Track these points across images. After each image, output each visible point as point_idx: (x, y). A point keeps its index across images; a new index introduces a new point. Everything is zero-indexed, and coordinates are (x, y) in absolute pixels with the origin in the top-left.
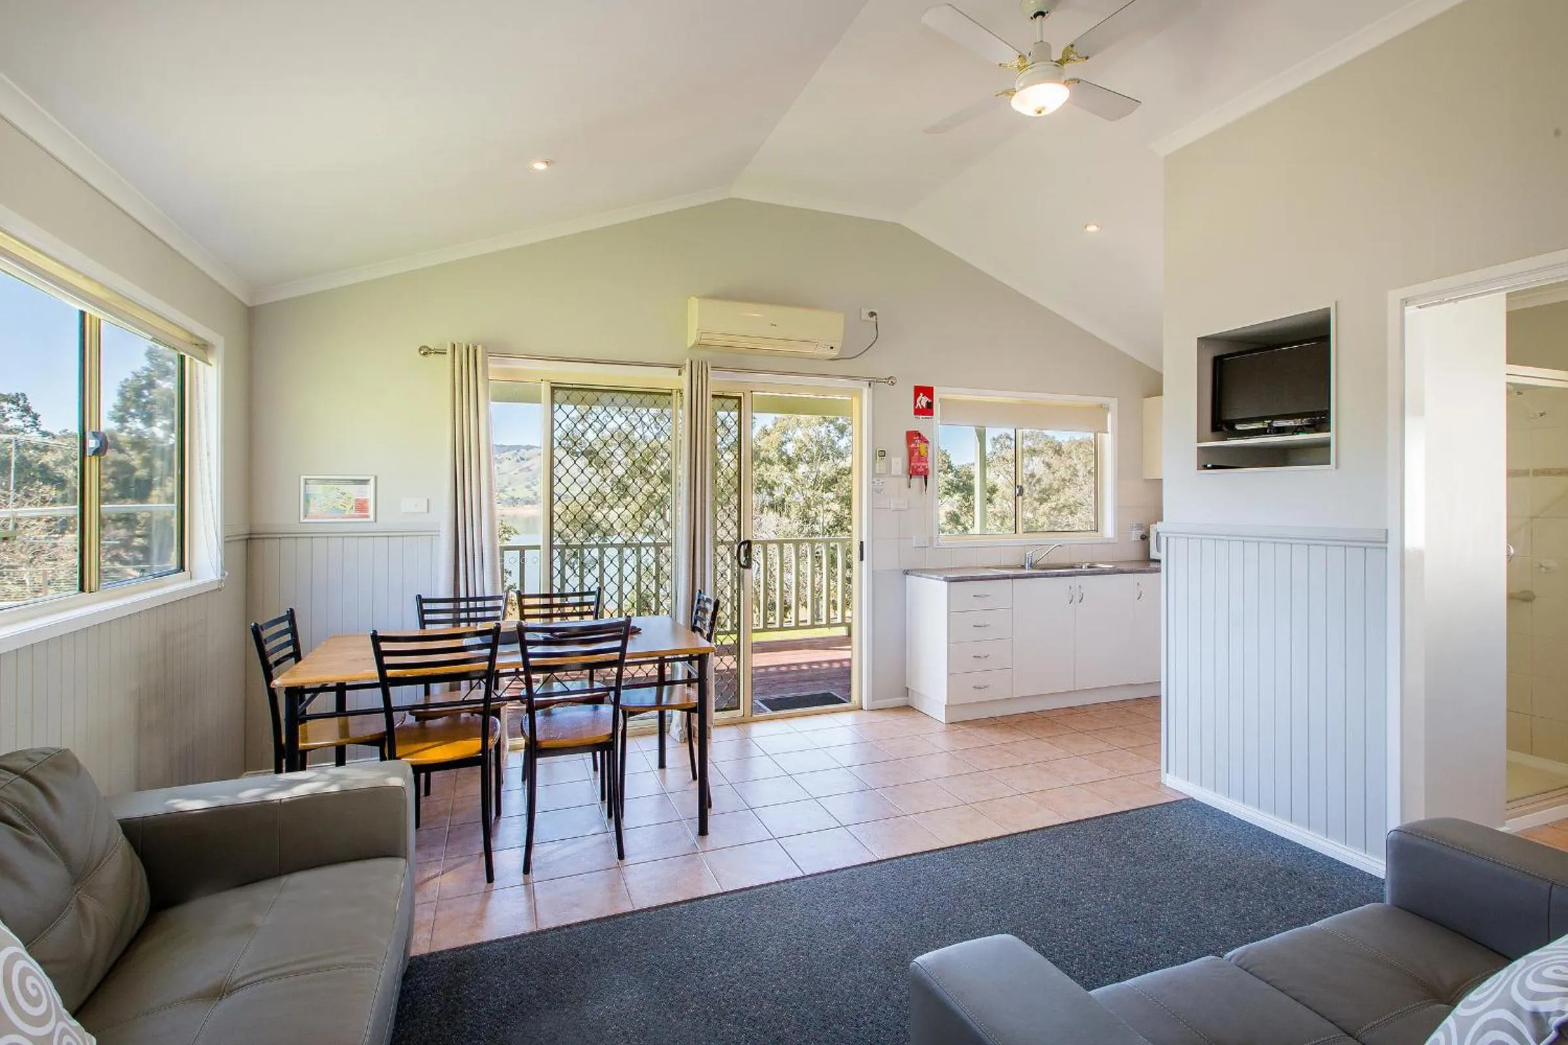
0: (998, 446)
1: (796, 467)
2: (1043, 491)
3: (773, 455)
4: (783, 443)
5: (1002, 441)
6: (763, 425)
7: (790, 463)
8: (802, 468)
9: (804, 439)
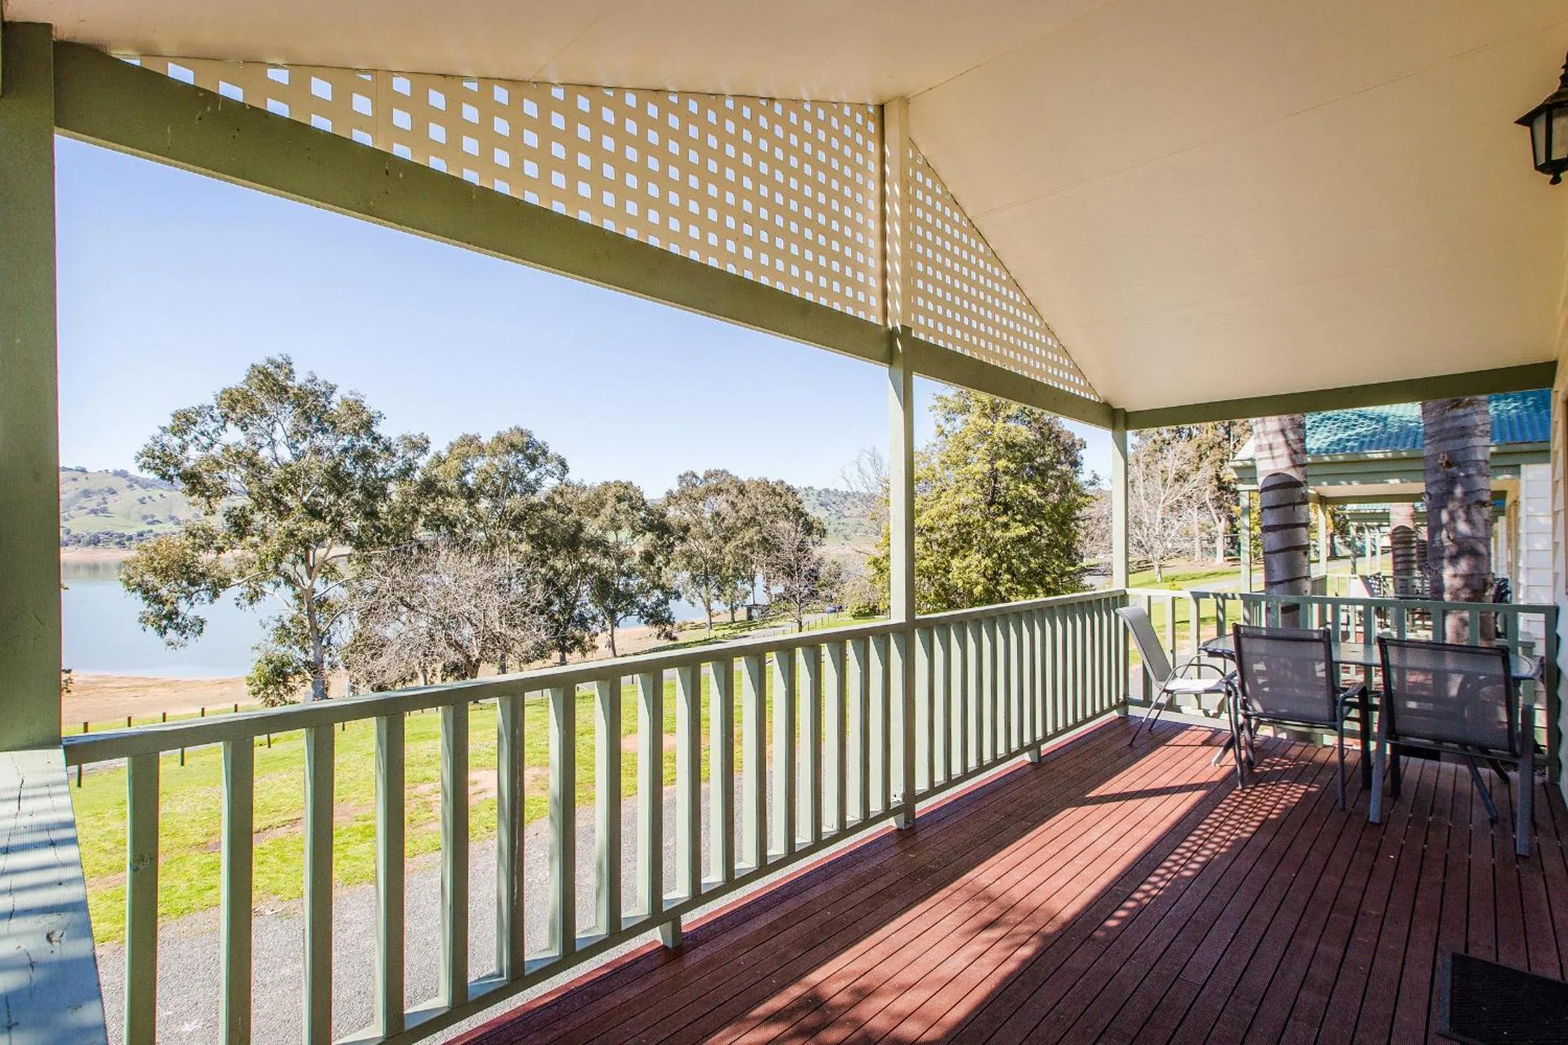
0: (684, 484)
1: (477, 501)
2: (728, 529)
3: (452, 485)
4: (464, 473)
5: (689, 478)
6: (436, 450)
7: (471, 495)
8: (484, 504)
9: (489, 470)
